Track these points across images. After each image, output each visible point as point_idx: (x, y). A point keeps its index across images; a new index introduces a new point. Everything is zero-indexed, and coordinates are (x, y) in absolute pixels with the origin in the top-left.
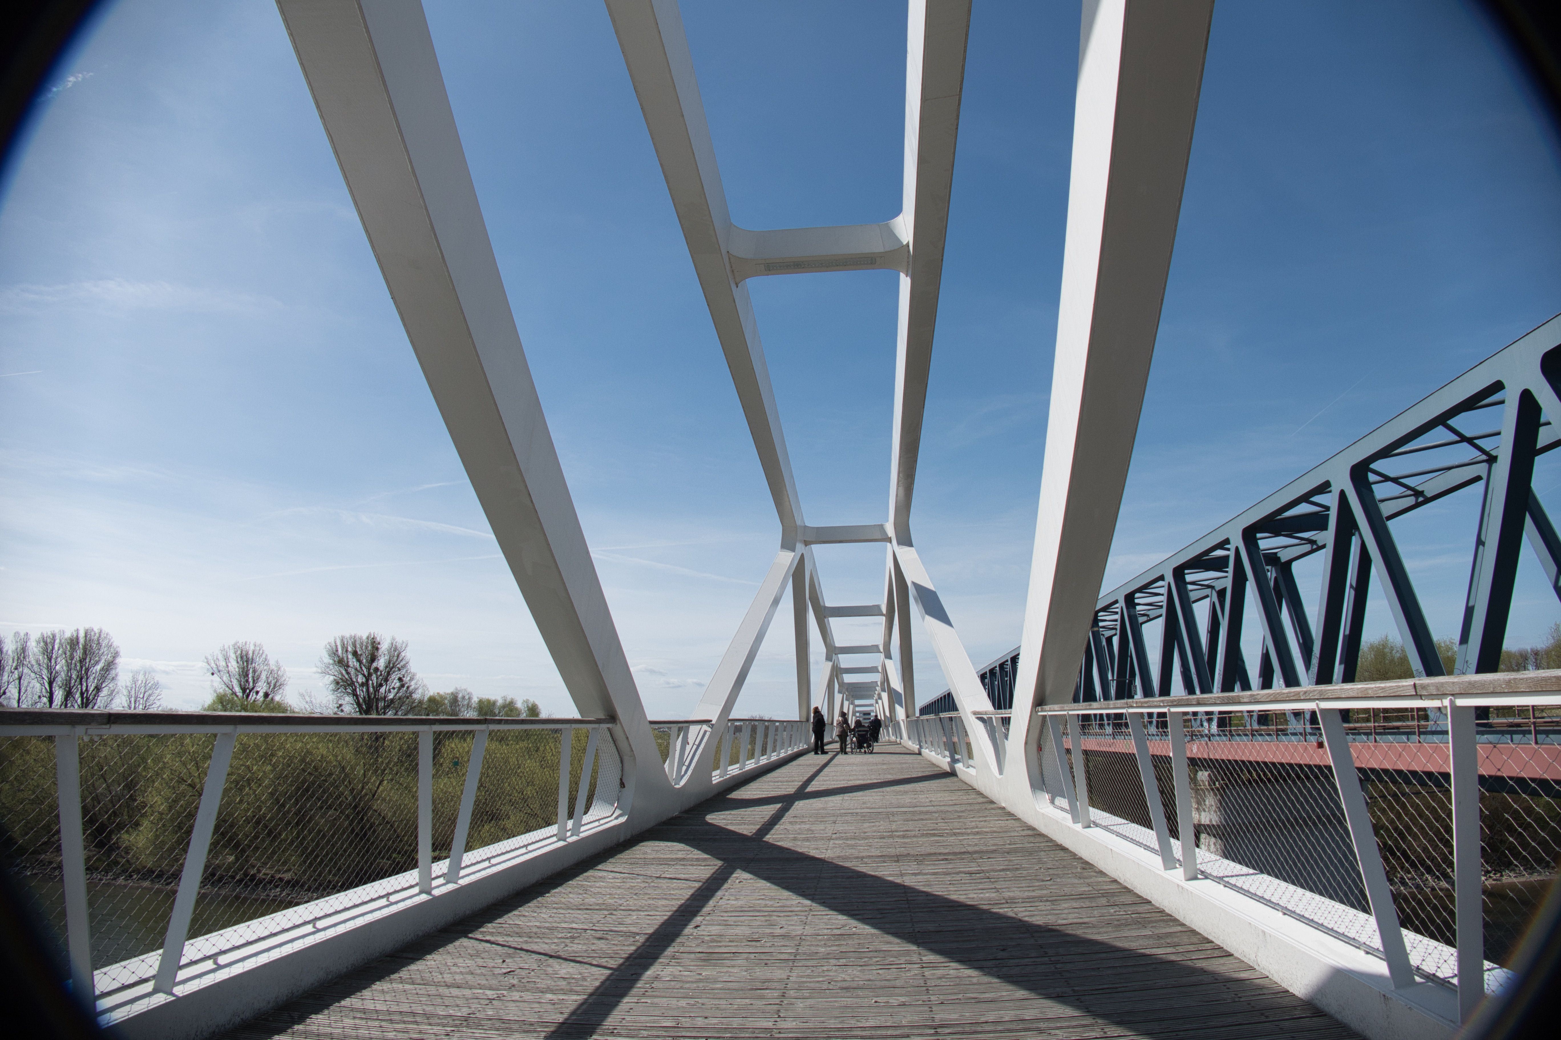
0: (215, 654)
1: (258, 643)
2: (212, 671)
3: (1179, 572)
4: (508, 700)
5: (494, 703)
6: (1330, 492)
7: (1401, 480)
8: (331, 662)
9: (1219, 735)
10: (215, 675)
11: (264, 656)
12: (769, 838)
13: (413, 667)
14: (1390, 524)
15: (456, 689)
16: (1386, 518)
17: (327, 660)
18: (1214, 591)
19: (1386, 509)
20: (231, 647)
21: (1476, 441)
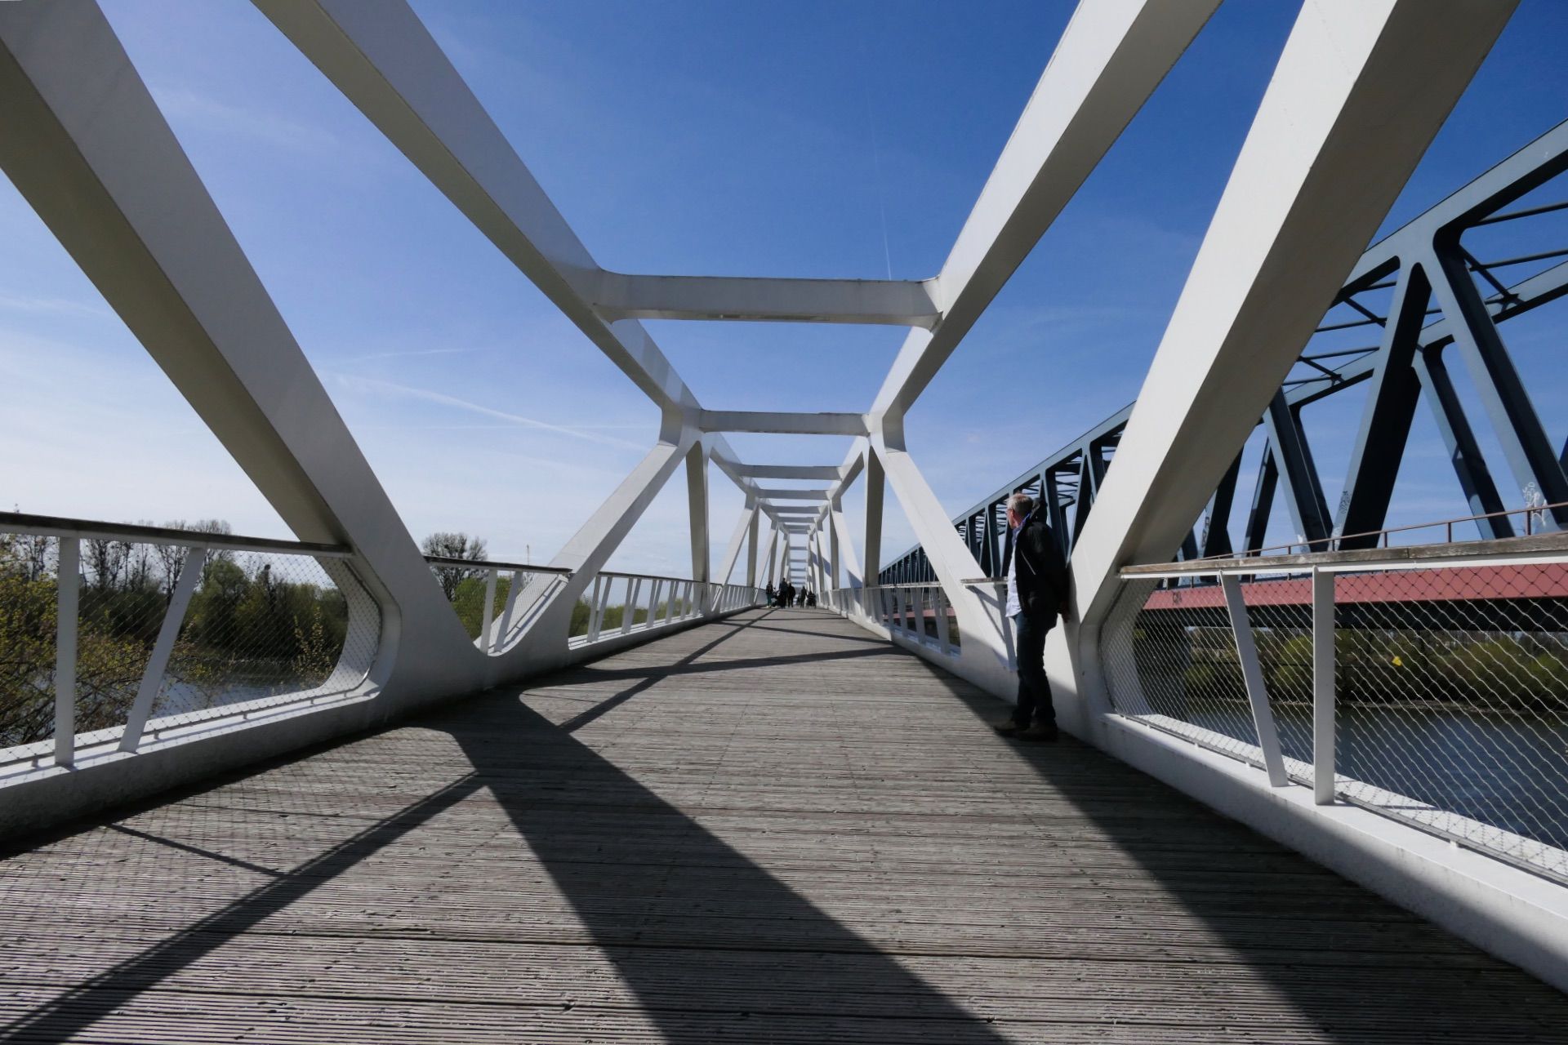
3: (1051, 473)
7: (1314, 361)
12: (578, 735)
21: (1489, 270)
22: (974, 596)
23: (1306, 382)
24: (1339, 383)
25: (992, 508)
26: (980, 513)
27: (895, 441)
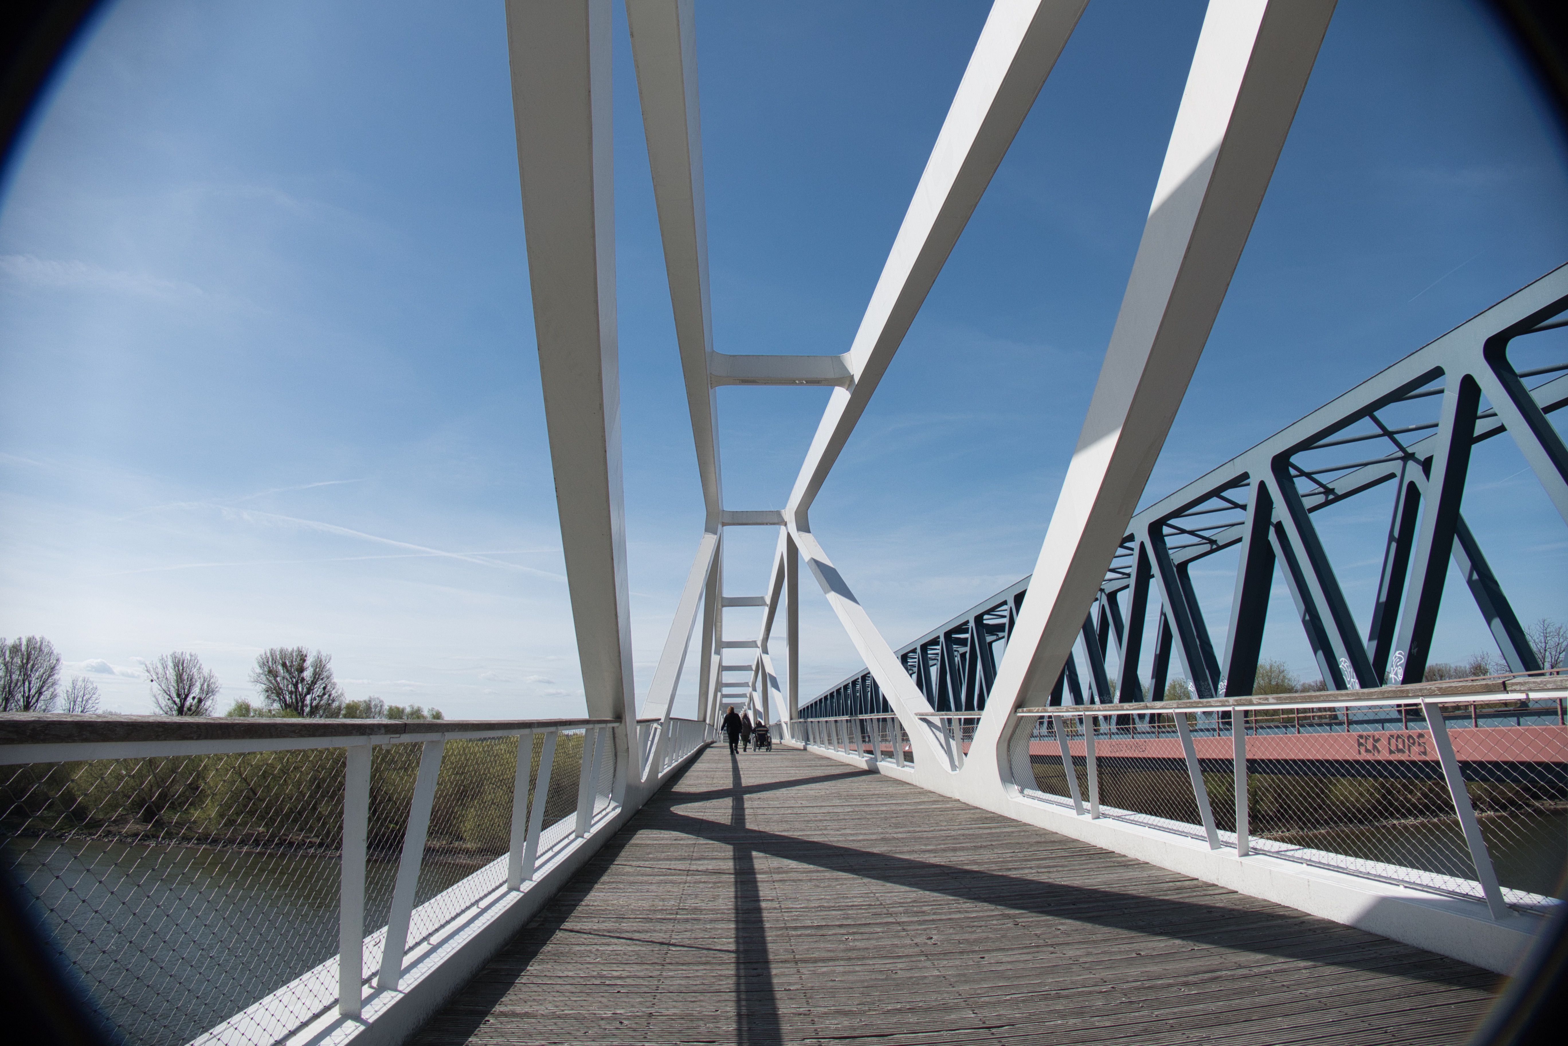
0: (154, 662)
1: (193, 653)
2: (151, 678)
4: (416, 708)
5: (403, 711)
6: (1248, 484)
8: (261, 671)
9: (1117, 734)
10: (154, 682)
11: (198, 666)
13: (335, 679)
14: (1312, 516)
15: (370, 697)
16: (1308, 510)
17: (259, 670)
18: (1103, 594)
19: (1308, 503)
20: (169, 656)
22: (925, 725)
23: (1184, 547)
24: (1215, 547)
25: (924, 647)
26: (914, 651)
27: (803, 526)
